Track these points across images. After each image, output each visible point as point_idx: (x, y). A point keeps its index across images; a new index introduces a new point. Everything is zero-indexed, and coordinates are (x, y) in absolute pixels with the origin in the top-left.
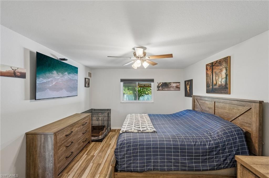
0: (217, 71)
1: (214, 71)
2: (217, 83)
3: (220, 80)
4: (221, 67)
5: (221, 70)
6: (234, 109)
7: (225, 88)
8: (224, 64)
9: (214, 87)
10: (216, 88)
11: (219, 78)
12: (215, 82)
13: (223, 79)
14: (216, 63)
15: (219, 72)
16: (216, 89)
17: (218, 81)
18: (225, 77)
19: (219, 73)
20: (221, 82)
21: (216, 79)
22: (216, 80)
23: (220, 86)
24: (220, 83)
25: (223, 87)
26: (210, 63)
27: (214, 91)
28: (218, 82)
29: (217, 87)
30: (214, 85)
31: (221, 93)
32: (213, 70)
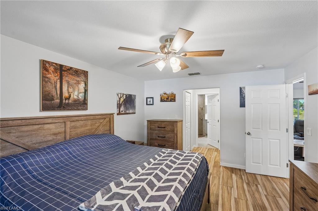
0: (72, 82)
1: (65, 79)
2: (70, 96)
3: (76, 93)
4: (78, 79)
5: (78, 83)
6: (96, 123)
7: (83, 104)
8: (83, 78)
9: (64, 101)
10: (68, 103)
11: (74, 90)
12: (65, 94)
13: (80, 93)
14: (68, 70)
15: (75, 83)
16: (68, 105)
17: (72, 94)
18: (84, 92)
19: (75, 85)
20: (78, 97)
21: (68, 90)
22: (68, 92)
23: (75, 101)
24: (75, 97)
25: (81, 102)
26: (56, 64)
27: (64, 107)
28: (72, 96)
29: (70, 101)
30: (64, 98)
31: (78, 110)
32: (63, 78)
